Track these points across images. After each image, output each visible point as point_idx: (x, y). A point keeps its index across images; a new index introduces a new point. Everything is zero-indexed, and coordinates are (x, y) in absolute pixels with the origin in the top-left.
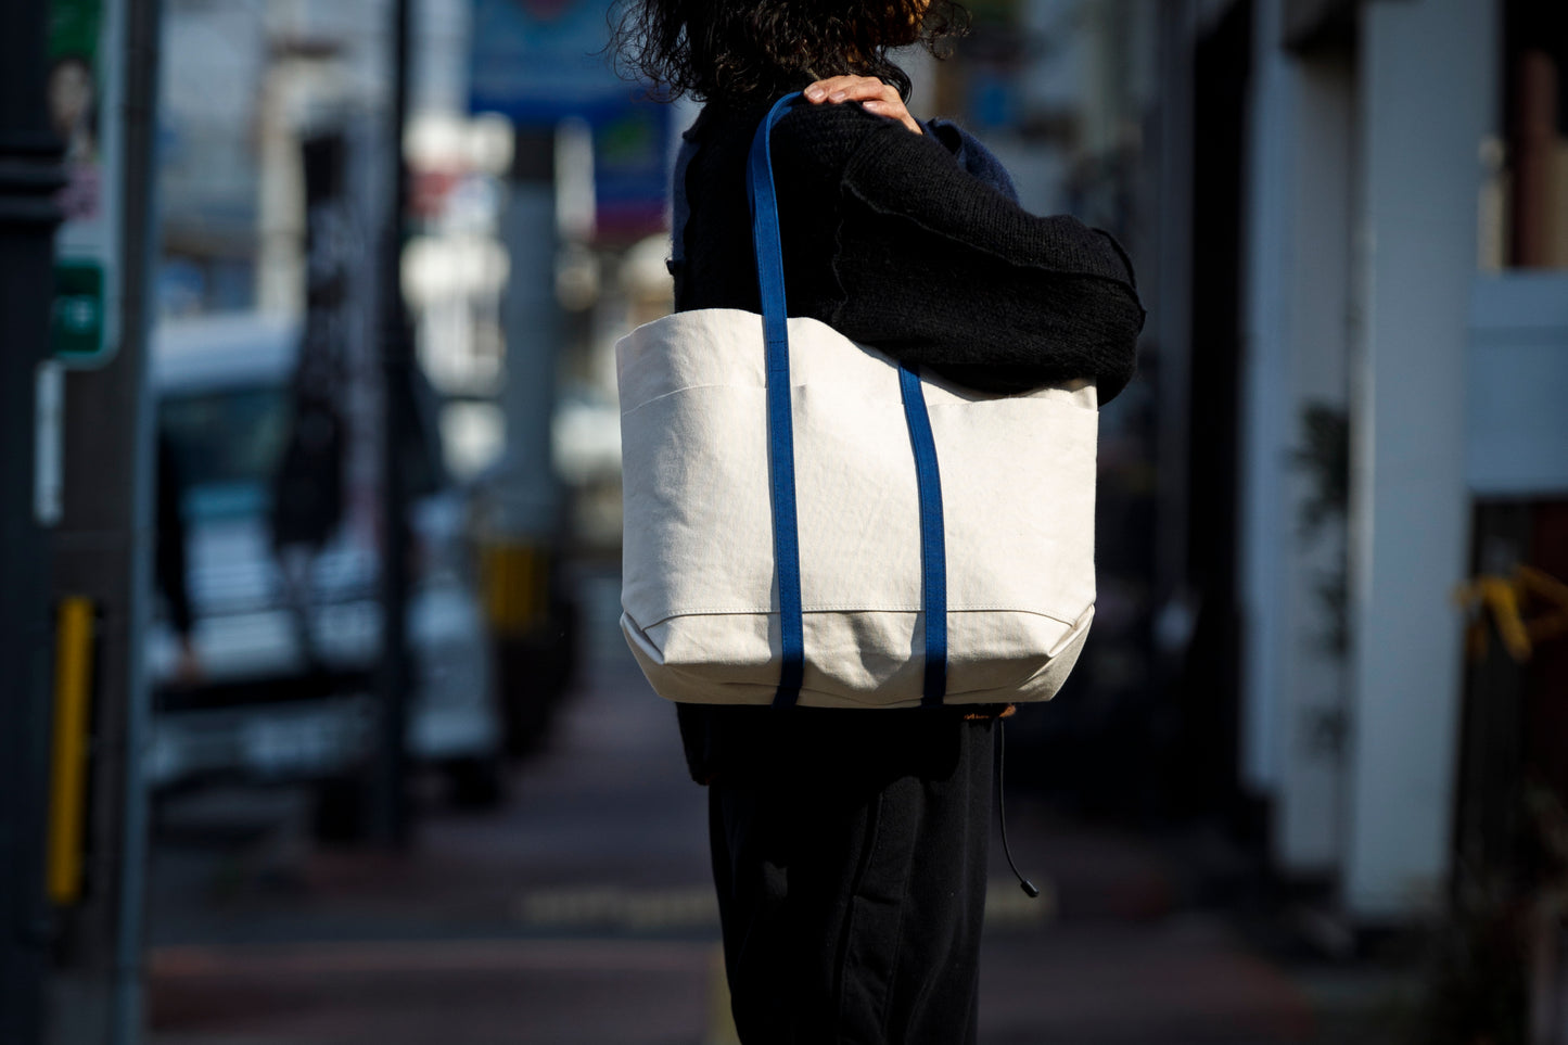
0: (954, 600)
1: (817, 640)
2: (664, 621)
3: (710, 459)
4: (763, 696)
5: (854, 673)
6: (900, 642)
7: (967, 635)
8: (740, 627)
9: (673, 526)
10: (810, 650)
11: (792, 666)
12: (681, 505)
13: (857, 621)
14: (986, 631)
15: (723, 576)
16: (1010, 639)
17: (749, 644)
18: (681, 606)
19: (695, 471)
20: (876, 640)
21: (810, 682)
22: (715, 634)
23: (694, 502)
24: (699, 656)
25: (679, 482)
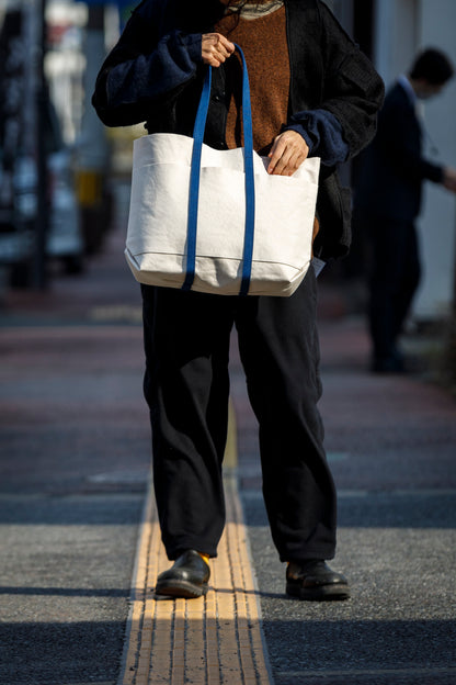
0: (255, 257)
1: (200, 267)
2: (142, 254)
3: (166, 192)
4: (178, 285)
5: (213, 281)
6: (233, 270)
7: (258, 270)
8: (172, 259)
9: (149, 217)
10: (197, 270)
11: (190, 276)
12: (153, 209)
13: (216, 261)
14: (266, 269)
15: (166, 238)
16: (276, 274)
17: (174, 266)
18: (149, 249)
19: (160, 198)
20: (223, 269)
21: (196, 282)
22: (162, 261)
23: (158, 209)
24: (154, 269)
25: (153, 200)
